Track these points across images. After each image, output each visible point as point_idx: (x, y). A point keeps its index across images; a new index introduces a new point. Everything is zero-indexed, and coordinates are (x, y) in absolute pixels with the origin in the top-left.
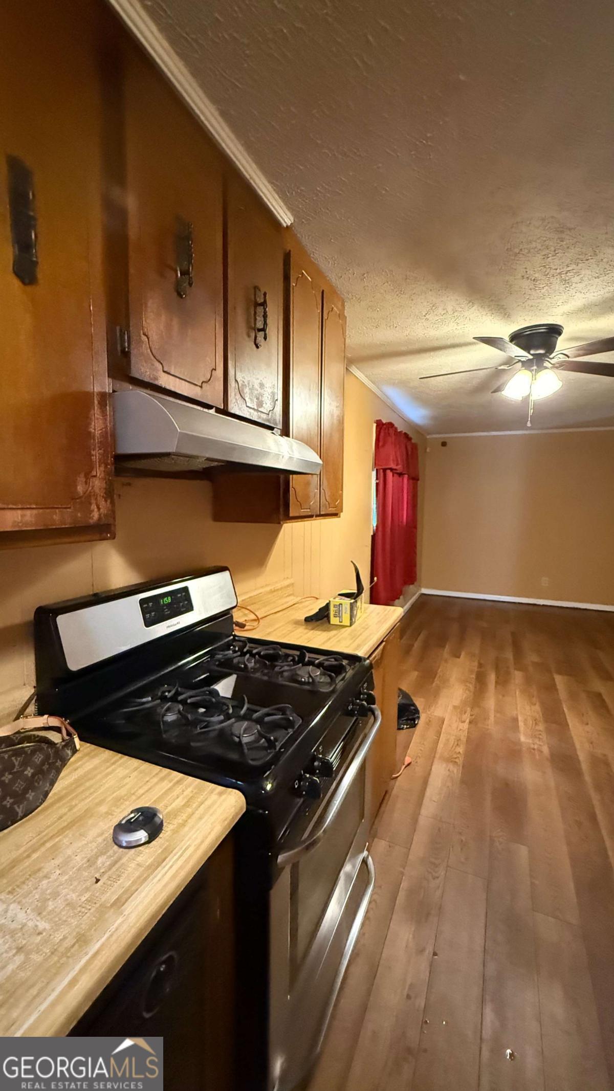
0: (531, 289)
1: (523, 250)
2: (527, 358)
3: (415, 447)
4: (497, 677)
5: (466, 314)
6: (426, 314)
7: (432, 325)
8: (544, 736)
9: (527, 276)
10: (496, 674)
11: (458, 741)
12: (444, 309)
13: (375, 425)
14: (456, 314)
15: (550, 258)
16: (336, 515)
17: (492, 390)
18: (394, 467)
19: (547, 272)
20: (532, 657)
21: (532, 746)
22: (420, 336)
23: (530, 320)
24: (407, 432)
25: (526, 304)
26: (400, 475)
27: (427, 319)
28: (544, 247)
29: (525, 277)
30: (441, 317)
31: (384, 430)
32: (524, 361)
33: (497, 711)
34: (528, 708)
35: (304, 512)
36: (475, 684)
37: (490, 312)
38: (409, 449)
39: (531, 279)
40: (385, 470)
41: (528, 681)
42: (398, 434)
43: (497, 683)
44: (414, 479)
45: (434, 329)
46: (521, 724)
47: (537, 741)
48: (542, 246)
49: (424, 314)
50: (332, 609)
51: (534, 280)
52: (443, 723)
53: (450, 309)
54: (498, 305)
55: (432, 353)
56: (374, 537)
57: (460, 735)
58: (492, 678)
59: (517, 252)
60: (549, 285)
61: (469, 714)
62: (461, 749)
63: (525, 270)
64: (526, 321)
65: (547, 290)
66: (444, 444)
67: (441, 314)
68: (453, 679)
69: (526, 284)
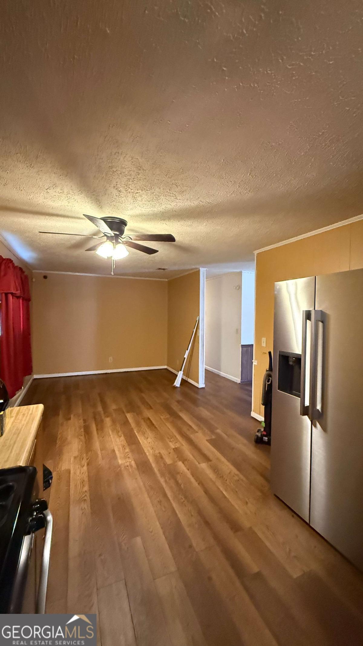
0: (116, 196)
1: (118, 171)
2: (111, 235)
3: (27, 278)
4: (97, 426)
5: (76, 197)
6: (48, 189)
7: (50, 198)
8: (130, 455)
9: (117, 187)
10: (95, 423)
11: (83, 482)
12: (61, 190)
14: (69, 195)
15: (131, 182)
17: (86, 249)
18: (13, 292)
19: (127, 189)
20: (113, 407)
21: (126, 464)
22: (39, 202)
23: (112, 213)
24: (21, 267)
25: (112, 203)
26: (18, 297)
27: (48, 192)
28: (129, 174)
29: (115, 187)
30: (59, 194)
31: (6, 264)
32: (109, 236)
33: (101, 450)
34: (118, 440)
36: (85, 436)
37: (91, 201)
38: (23, 278)
39: (118, 190)
40: (6, 294)
41: (114, 422)
42: (15, 267)
43: (97, 430)
44: (27, 301)
45: (52, 201)
46: (117, 452)
47: (127, 460)
48: (128, 173)
49: (46, 188)
51: (120, 191)
52: (70, 473)
53: (66, 191)
54: (97, 199)
55: (47, 217)
57: (83, 477)
58: (94, 427)
59: (115, 171)
60: (126, 197)
61: (86, 459)
62: (86, 488)
63: (116, 183)
64: (110, 213)
65: (124, 199)
66: (45, 277)
67: (58, 192)
68: (69, 438)
69: (115, 192)
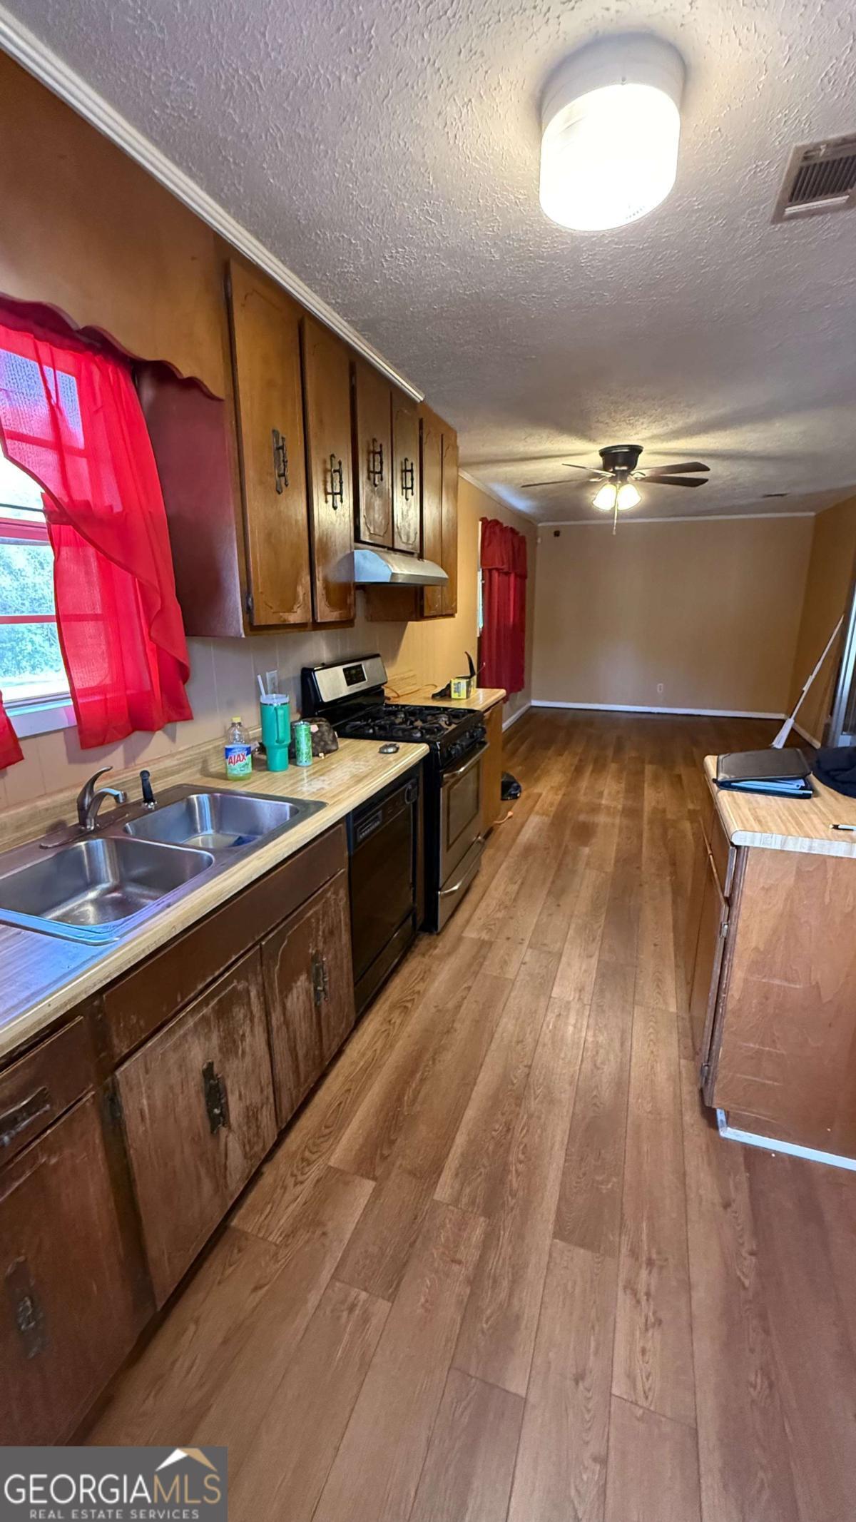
3: (522, 540)
4: (594, 767)
7: (531, 445)
8: (622, 799)
11: (551, 804)
12: (539, 436)
13: (480, 523)
16: (452, 615)
18: (500, 567)
20: (632, 753)
21: (611, 805)
22: (520, 450)
24: (512, 526)
26: (507, 574)
27: (526, 441)
30: (538, 440)
31: (491, 528)
32: (610, 478)
33: (587, 788)
34: (615, 786)
35: (433, 613)
36: (573, 773)
38: (516, 545)
40: (490, 571)
42: (504, 530)
43: (593, 771)
44: (522, 577)
46: (605, 794)
47: (615, 802)
49: (523, 438)
50: (453, 686)
52: (541, 795)
56: (480, 639)
57: (554, 801)
58: (589, 768)
61: (564, 791)
66: (557, 533)
